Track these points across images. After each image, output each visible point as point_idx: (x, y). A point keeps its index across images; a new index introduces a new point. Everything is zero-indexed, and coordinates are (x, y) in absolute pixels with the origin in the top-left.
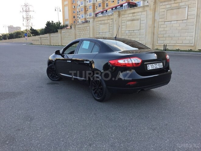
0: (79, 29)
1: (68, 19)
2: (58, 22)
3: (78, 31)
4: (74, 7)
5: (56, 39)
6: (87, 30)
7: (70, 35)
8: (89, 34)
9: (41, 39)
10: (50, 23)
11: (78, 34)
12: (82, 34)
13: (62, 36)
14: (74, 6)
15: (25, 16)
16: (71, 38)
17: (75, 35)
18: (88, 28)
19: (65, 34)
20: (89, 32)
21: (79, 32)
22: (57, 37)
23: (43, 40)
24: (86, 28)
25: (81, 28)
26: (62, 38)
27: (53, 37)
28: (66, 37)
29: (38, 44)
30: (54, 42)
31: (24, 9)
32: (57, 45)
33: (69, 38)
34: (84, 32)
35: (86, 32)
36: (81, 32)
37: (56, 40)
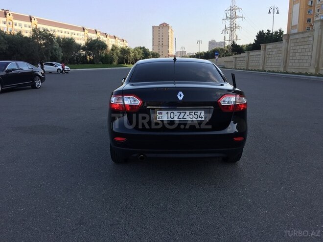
0: (295, 41)
1: (296, 26)
2: (279, 31)
3: (292, 45)
4: (311, 4)
5: (257, 59)
6: (308, 43)
7: (279, 52)
8: (311, 49)
9: (236, 60)
10: (265, 34)
11: (292, 51)
12: (299, 51)
13: (266, 55)
14: (312, 2)
15: (228, 26)
16: (279, 58)
17: (287, 52)
18: (311, 39)
19: (270, 50)
20: (310, 46)
21: (294, 48)
22: (258, 56)
23: (238, 62)
24: (306, 39)
25: (298, 41)
26: (266, 58)
27: (252, 57)
28: (273, 56)
29: (231, 67)
30: (253, 64)
31: (229, 16)
32: (257, 69)
33: (276, 58)
34: (302, 47)
35: (306, 47)
36: (298, 47)
37: (256, 62)
